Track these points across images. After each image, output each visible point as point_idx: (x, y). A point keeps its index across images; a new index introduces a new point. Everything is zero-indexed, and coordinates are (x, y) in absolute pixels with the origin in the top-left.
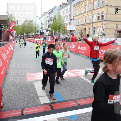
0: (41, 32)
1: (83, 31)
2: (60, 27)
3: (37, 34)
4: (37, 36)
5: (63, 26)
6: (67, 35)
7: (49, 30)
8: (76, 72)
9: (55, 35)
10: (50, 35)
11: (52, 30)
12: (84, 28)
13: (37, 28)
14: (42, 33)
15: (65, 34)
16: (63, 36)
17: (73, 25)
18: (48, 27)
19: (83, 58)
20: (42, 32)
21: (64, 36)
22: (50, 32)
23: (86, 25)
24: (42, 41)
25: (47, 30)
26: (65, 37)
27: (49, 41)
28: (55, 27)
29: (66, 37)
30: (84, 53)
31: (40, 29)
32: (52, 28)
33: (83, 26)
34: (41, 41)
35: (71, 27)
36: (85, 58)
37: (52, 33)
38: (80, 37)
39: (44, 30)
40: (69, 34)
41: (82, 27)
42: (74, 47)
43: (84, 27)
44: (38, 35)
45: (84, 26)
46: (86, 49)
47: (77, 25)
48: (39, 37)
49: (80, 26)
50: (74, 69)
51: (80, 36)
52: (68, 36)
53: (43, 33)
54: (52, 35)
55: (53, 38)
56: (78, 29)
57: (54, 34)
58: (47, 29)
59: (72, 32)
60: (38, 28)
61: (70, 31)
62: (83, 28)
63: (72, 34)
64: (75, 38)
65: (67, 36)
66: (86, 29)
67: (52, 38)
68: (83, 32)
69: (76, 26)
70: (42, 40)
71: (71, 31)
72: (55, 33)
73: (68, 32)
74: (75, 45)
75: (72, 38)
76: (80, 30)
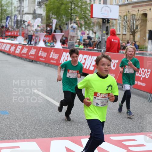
0: (17, 21)
1: (137, 20)
2: (73, 6)
3: (6, 25)
4: (4, 29)
5: (80, 4)
6: (91, 32)
7: (40, 15)
8: (125, 143)
9: (56, 28)
10: (42, 31)
11: (49, 16)
12: (142, 12)
13: (5, 8)
14: (19, 23)
15: (86, 28)
16: (79, 33)
17: (111, 4)
18: (37, 7)
19: (142, 99)
20: (21, 21)
21: (83, 34)
22: (42, 20)
23: (146, 5)
24: (20, 47)
25: (35, 16)
26: (85, 37)
27: (40, 48)
28: (59, 8)
29: (89, 38)
30: (144, 85)
31: (13, 10)
32: (48, 11)
33: (139, 6)
34: (16, 45)
35: (106, 8)
36: (146, 101)
37: (49, 25)
38: (128, 37)
39: (26, 14)
40: (96, 29)
41: (136, 9)
42: (114, 66)
43: (142, 10)
44: (8, 29)
45: (142, 6)
46: (149, 73)
47: (120, 3)
48: (9, 34)
49: (129, 7)
50: (119, 133)
51: (128, 34)
52: (95, 33)
53: (24, 22)
54: (49, 29)
55: (50, 39)
56: (125, 14)
57: (54, 28)
58: (35, 10)
59: (108, 23)
60: (9, 9)
61: (103, 19)
62: (137, 12)
63: (107, 28)
64: (116, 41)
65: (92, 35)
66: (145, 15)
67: (48, 39)
68: (138, 23)
69: (120, 6)
70: (20, 44)
71: (105, 21)
72: (56, 24)
73: (93, 23)
74: (117, 61)
75: (109, 40)
76: (129, 17)
